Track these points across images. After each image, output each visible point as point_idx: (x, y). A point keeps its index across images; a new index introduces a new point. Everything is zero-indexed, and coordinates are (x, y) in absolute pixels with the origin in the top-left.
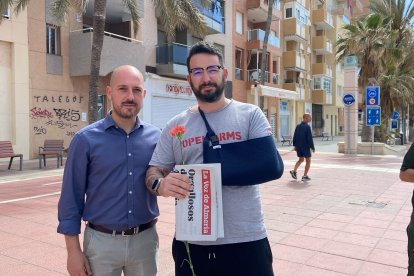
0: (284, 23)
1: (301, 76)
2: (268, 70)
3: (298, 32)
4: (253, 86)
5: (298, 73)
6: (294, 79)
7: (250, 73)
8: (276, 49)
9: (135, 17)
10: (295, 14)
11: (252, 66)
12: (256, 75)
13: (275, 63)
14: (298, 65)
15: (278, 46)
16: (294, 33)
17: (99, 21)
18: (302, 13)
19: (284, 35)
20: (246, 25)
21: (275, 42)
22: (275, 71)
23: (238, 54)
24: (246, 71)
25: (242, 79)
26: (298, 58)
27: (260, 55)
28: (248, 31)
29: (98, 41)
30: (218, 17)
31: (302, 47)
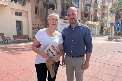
0: (94, 4)
1: (98, 19)
2: (90, 17)
3: (98, 7)
4: (86, 21)
5: (97, 18)
7: (85, 18)
8: (92, 12)
9: (56, 4)
10: (97, 2)
11: (85, 16)
12: (86, 19)
13: (91, 15)
14: (98, 16)
15: (93, 11)
16: (97, 7)
17: (47, 5)
18: (99, 2)
19: (94, 8)
20: (84, 5)
21: (92, 10)
22: (91, 18)
23: (82, 13)
24: (84, 18)
25: (83, 20)
26: (98, 14)
27: (88, 13)
28: (85, 7)
29: (47, 10)
30: (77, 3)
31: (99, 11)
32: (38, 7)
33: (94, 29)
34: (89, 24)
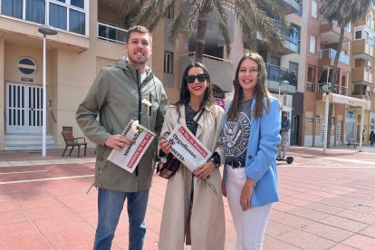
0: (353, 43)
1: (368, 89)
2: (338, 82)
3: (367, 51)
4: (325, 94)
5: (365, 87)
6: (362, 91)
7: (321, 86)
8: (346, 65)
9: (228, 42)
10: (364, 36)
11: (323, 80)
12: (325, 87)
13: (344, 78)
14: (365, 79)
15: (348, 63)
16: (363, 52)
17: (200, 45)
18: (371, 35)
19: (354, 53)
20: (319, 46)
21: (345, 59)
22: (344, 84)
23: (310, 70)
24: (317, 85)
25: (313, 91)
26: (366, 74)
27: (331, 71)
28: (320, 51)
30: (295, 40)
31: (369, 64)
32: (172, 53)
33: (353, 121)
34: (336, 104)
